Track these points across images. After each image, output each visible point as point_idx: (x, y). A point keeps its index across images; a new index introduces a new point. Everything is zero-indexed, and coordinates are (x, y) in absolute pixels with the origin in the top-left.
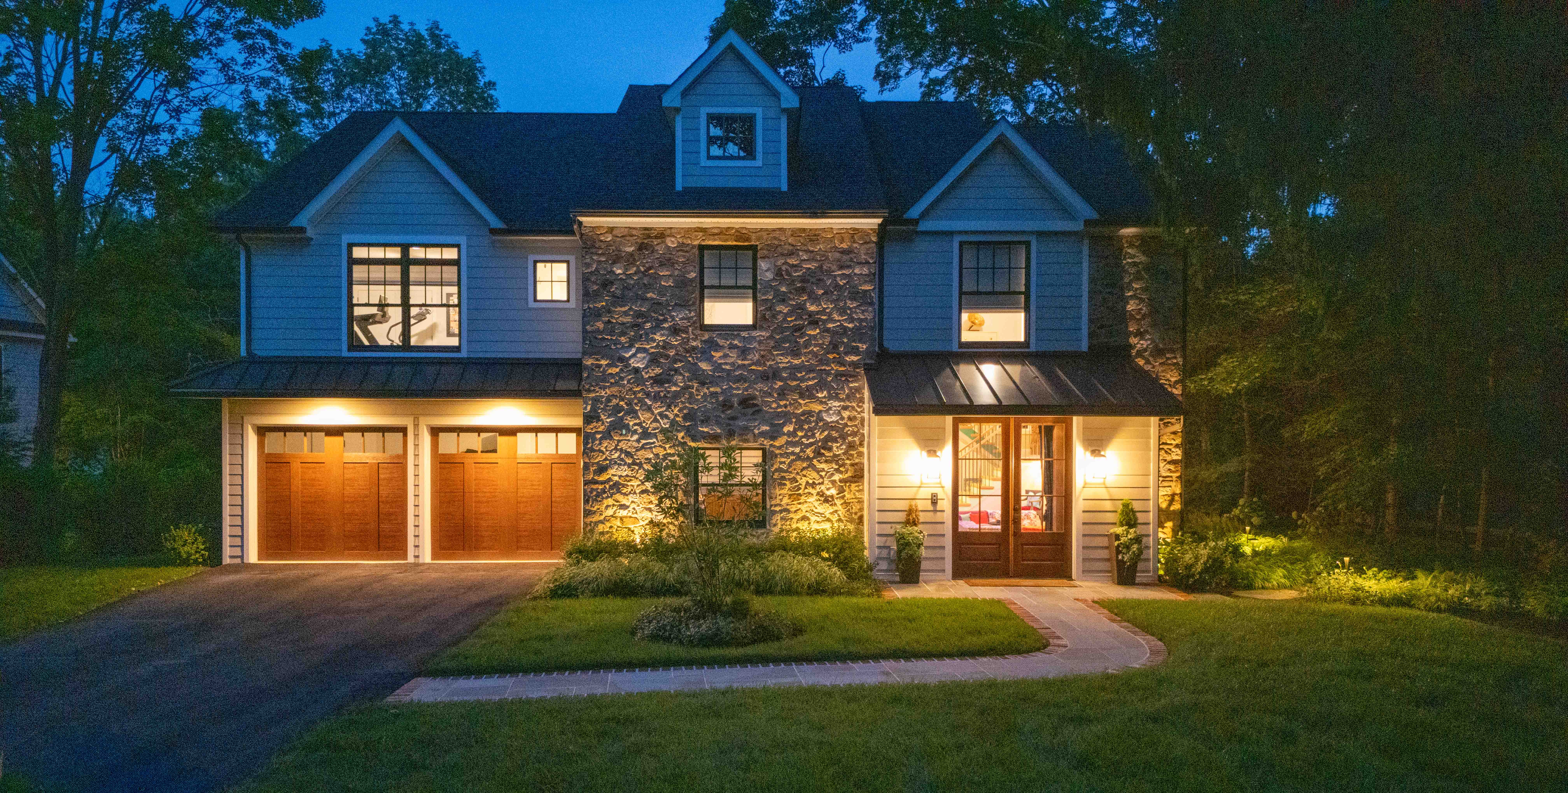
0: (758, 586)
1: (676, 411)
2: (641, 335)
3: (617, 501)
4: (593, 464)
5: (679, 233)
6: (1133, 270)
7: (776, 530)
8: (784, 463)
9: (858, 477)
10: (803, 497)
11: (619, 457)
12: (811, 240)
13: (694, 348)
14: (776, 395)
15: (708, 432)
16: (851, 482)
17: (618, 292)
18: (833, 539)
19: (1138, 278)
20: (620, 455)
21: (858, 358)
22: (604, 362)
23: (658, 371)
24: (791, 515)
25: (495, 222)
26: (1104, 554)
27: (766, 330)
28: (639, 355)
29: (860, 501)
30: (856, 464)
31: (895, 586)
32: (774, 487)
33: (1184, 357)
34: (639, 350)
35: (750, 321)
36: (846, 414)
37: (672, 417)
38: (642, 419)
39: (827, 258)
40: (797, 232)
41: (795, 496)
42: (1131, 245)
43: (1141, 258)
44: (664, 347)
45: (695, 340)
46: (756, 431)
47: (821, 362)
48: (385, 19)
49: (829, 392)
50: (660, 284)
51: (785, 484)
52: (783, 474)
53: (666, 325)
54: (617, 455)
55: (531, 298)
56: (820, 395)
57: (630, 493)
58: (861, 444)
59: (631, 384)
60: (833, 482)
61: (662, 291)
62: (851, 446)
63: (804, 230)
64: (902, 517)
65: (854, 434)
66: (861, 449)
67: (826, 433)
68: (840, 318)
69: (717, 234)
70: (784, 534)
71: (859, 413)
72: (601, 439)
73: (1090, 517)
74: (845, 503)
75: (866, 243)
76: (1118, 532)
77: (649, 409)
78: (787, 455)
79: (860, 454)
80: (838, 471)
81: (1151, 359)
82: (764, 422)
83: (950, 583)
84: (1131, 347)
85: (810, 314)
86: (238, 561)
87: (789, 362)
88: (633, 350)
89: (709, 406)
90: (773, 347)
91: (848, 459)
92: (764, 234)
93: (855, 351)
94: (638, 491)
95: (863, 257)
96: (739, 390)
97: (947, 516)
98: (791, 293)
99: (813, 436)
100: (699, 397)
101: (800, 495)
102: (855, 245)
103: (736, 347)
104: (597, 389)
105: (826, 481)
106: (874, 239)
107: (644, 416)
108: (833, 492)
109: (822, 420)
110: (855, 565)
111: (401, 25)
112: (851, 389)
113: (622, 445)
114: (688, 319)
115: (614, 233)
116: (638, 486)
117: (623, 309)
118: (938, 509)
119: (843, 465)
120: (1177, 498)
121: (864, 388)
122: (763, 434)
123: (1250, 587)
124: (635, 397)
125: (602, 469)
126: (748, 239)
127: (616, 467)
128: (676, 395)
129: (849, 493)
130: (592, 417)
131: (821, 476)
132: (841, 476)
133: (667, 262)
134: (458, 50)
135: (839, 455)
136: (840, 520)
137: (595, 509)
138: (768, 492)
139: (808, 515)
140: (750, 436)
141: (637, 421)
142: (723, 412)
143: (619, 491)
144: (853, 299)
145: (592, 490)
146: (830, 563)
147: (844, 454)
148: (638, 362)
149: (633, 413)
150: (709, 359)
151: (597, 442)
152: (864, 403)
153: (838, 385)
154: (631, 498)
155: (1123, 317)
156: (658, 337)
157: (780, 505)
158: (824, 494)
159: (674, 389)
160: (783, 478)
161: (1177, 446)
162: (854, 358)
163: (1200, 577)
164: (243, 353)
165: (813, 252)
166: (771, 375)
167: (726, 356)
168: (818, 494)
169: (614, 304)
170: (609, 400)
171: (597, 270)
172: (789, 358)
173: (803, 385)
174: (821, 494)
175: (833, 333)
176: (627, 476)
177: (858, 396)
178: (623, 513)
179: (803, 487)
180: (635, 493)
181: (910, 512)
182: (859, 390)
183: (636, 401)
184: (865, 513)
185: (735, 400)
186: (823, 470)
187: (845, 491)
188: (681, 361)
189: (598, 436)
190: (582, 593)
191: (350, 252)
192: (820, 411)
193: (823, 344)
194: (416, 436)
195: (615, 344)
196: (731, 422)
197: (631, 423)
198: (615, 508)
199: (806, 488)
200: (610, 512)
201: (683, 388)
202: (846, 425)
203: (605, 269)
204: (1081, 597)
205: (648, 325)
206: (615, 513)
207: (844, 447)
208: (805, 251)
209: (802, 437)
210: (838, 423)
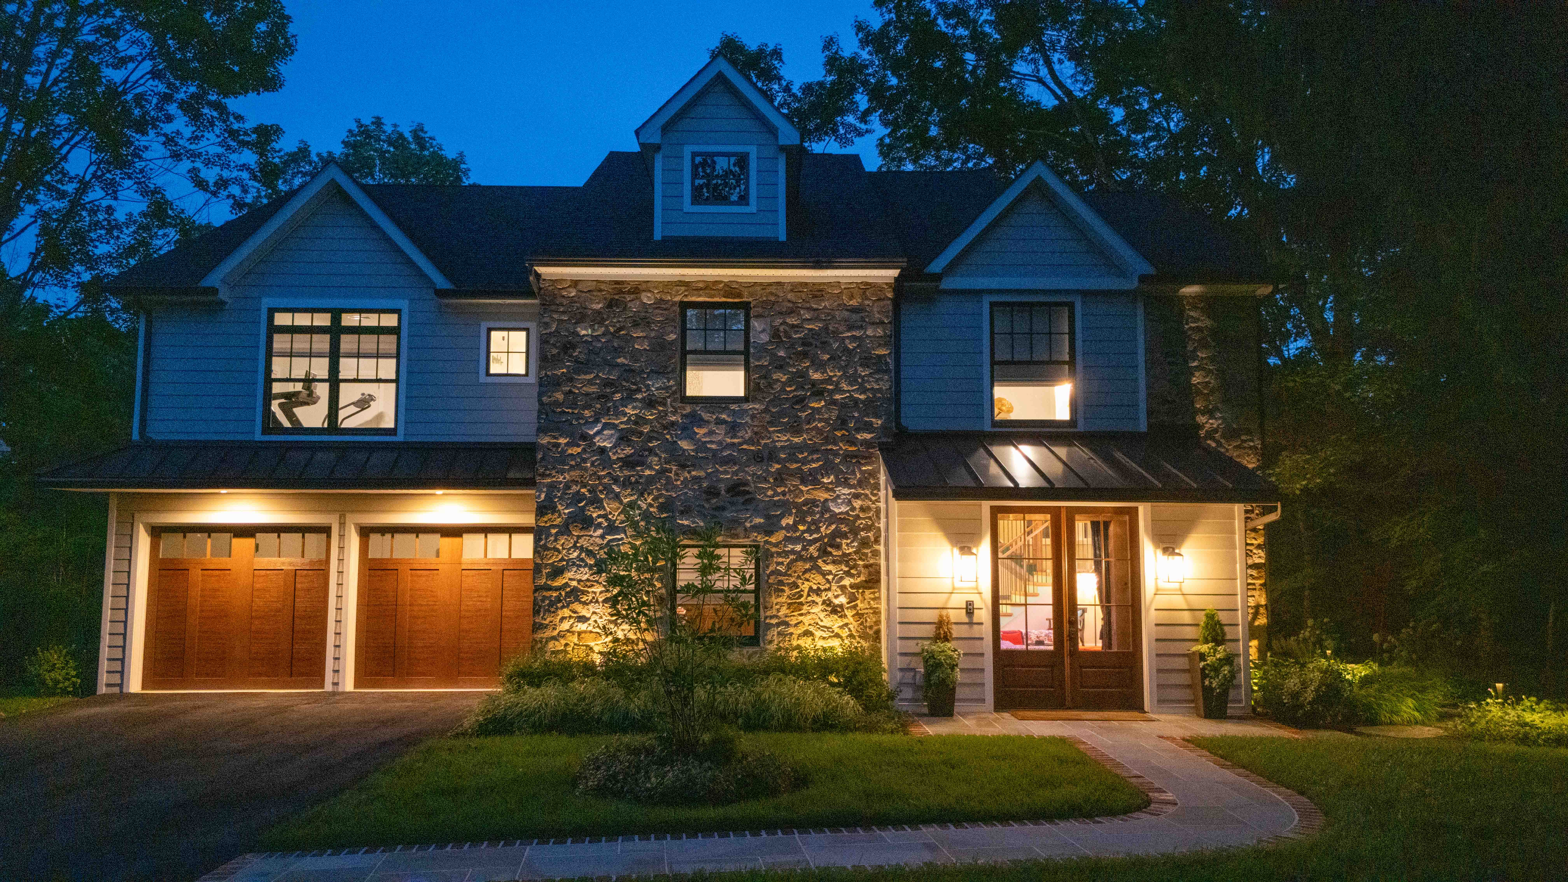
0: (748, 717)
1: (649, 501)
2: (609, 409)
3: (575, 612)
4: (547, 565)
5: (656, 288)
6: (1196, 337)
7: (772, 647)
8: (782, 563)
9: (873, 581)
10: (805, 607)
11: (578, 557)
12: (815, 296)
13: (673, 424)
14: (771, 480)
15: (689, 526)
16: (866, 588)
17: (582, 356)
18: (844, 659)
19: (1204, 345)
20: (580, 554)
21: (872, 435)
22: (563, 441)
23: (629, 451)
24: (791, 630)
25: (441, 282)
26: (1185, 679)
27: (760, 402)
28: (605, 432)
29: (877, 612)
30: (871, 565)
31: (925, 719)
32: (770, 594)
33: (1263, 440)
34: (606, 426)
35: (741, 393)
36: (857, 504)
37: (644, 506)
38: (608, 509)
39: (834, 317)
40: (798, 287)
41: (796, 606)
42: (1195, 308)
43: (1206, 322)
44: (636, 423)
45: (674, 413)
46: (748, 525)
47: (827, 440)
48: (367, 121)
49: (837, 477)
50: (633, 346)
51: (783, 591)
52: (780, 578)
53: (639, 396)
54: (576, 554)
55: (482, 371)
56: (825, 480)
57: (591, 602)
58: (877, 541)
59: (595, 467)
60: (843, 588)
61: (635, 355)
62: (865, 543)
63: (806, 284)
64: (929, 631)
65: (868, 528)
66: (876, 547)
67: (834, 527)
68: (850, 388)
69: (701, 289)
70: (783, 653)
71: (874, 503)
72: (557, 534)
73: (1164, 632)
74: (857, 614)
75: (879, 300)
76: (1202, 650)
77: (617, 497)
78: (786, 554)
79: (876, 553)
80: (848, 574)
81: (1223, 441)
82: (757, 512)
83: (991, 716)
84: (1200, 427)
85: (814, 384)
86: (116, 690)
87: (788, 440)
88: (599, 427)
89: (690, 493)
90: (768, 422)
91: (860, 559)
92: (759, 288)
93: (868, 427)
94: (600, 600)
95: (877, 316)
96: (727, 474)
97: (986, 630)
98: (790, 358)
99: (818, 530)
100: (679, 483)
101: (801, 604)
102: (867, 302)
103: (724, 422)
104: (554, 473)
105: (834, 586)
106: (890, 295)
107: (610, 506)
108: (843, 600)
109: (828, 510)
110: (873, 692)
111: (384, 127)
112: (863, 473)
113: (583, 542)
114: (667, 388)
115: (580, 287)
116: (601, 592)
117: (588, 377)
118: (975, 620)
119: (855, 567)
120: (1262, 610)
121: (879, 472)
122: (755, 528)
123: (1373, 721)
124: (600, 484)
125: (557, 572)
126: (739, 295)
127: (575, 569)
128: (651, 480)
129: (862, 602)
130: (545, 507)
131: (828, 580)
132: (852, 580)
133: (642, 321)
134: (443, 152)
135: (850, 554)
136: (851, 636)
137: (546, 622)
138: (761, 600)
139: (811, 629)
140: (740, 530)
141: (602, 512)
142: (708, 500)
143: (577, 600)
144: (865, 365)
145: (544, 598)
146: (840, 689)
147: (855, 552)
148: (604, 441)
149: (596, 502)
150: (692, 437)
151: (552, 538)
152: (879, 490)
153: (848, 468)
154: (592, 608)
155: (1187, 392)
156: (629, 411)
157: (777, 617)
158: (831, 602)
159: (647, 472)
160: (781, 583)
161: (1259, 547)
162: (868, 436)
163: (1312, 707)
164: (136, 436)
165: (817, 309)
166: (766, 455)
167: (711, 433)
168: (824, 602)
169: (578, 372)
170: (567, 487)
171: (557, 331)
172: (788, 435)
173: (805, 468)
174: (827, 603)
175: (843, 406)
176: (588, 580)
177: (872, 482)
178: (582, 627)
179: (805, 594)
180: (597, 602)
181: (941, 623)
182: (874, 474)
183: (600, 488)
184: (883, 627)
185: (722, 487)
186: (830, 573)
187: (857, 599)
188: (657, 440)
189: (554, 531)
190: (519, 729)
191: (271, 319)
192: (826, 500)
193: (830, 419)
194: (342, 536)
195: (577, 419)
196: (717, 513)
197: (594, 515)
198: (572, 621)
199: (809, 595)
200: (566, 626)
201: (658, 472)
202: (858, 517)
203: (567, 330)
204: (1167, 733)
205: (618, 396)
206: (571, 626)
207: (856, 544)
208: (808, 309)
209: (804, 532)
210: (849, 515)
